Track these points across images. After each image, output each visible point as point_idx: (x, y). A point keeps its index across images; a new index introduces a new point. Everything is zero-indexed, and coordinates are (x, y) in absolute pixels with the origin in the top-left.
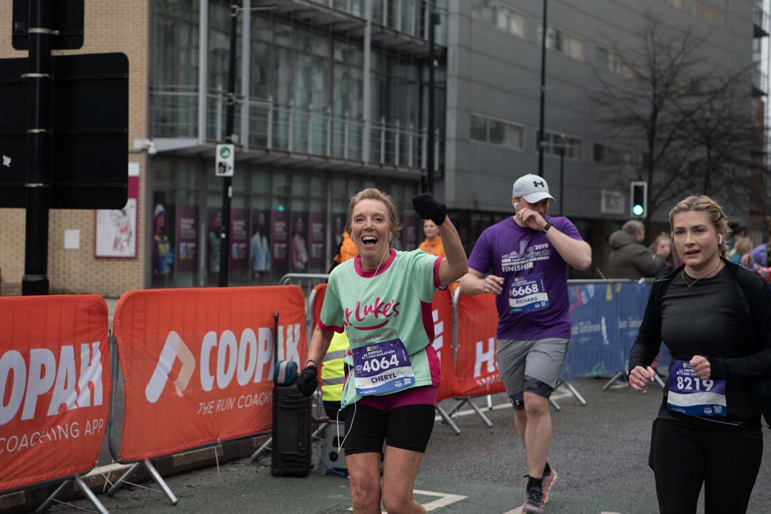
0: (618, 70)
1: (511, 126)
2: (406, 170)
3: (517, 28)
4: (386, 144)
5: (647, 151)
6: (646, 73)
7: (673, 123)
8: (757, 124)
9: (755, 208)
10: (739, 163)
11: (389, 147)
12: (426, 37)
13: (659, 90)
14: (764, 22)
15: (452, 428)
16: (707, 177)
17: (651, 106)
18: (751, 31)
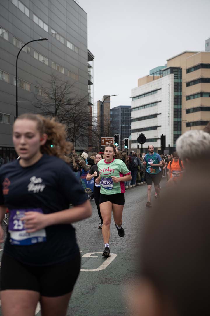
0: (43, 95)
3: (6, 78)
7: (63, 114)
8: (90, 115)
9: (90, 144)
10: (85, 129)
13: (58, 103)
14: (91, 79)
16: (74, 133)
17: (55, 108)
18: (87, 82)
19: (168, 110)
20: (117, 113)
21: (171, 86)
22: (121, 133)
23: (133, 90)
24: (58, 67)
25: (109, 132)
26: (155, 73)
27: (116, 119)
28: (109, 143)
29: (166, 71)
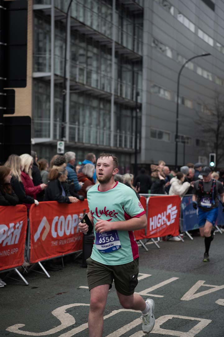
0: (205, 111)
1: (165, 133)
2: (127, 149)
4: (119, 140)
5: (216, 141)
6: (215, 113)
12: (134, 99)
13: (220, 119)
15: (145, 249)
17: (217, 125)
24: (222, 82)
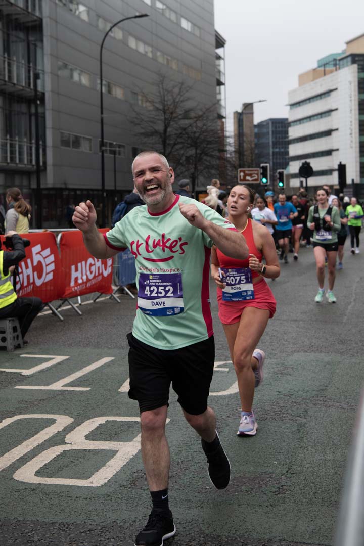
0: (144, 105)
1: (84, 138)
2: (23, 166)
3: (85, 80)
4: (10, 151)
6: (161, 107)
7: (176, 134)
8: (221, 135)
9: (222, 182)
10: (212, 156)
11: (12, 152)
12: (32, 87)
13: (168, 116)
14: (221, 77)
15: (59, 317)
16: (196, 165)
17: (163, 125)
18: (215, 83)
19: (350, 124)
20: (265, 131)
21: (353, 84)
22: (273, 163)
23: (292, 93)
24: (167, 59)
25: (252, 160)
26: (327, 64)
27: (263, 140)
28: (252, 177)
29: (345, 61)
